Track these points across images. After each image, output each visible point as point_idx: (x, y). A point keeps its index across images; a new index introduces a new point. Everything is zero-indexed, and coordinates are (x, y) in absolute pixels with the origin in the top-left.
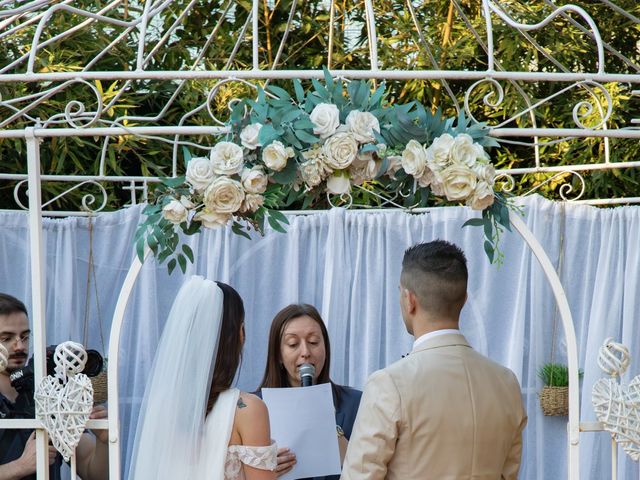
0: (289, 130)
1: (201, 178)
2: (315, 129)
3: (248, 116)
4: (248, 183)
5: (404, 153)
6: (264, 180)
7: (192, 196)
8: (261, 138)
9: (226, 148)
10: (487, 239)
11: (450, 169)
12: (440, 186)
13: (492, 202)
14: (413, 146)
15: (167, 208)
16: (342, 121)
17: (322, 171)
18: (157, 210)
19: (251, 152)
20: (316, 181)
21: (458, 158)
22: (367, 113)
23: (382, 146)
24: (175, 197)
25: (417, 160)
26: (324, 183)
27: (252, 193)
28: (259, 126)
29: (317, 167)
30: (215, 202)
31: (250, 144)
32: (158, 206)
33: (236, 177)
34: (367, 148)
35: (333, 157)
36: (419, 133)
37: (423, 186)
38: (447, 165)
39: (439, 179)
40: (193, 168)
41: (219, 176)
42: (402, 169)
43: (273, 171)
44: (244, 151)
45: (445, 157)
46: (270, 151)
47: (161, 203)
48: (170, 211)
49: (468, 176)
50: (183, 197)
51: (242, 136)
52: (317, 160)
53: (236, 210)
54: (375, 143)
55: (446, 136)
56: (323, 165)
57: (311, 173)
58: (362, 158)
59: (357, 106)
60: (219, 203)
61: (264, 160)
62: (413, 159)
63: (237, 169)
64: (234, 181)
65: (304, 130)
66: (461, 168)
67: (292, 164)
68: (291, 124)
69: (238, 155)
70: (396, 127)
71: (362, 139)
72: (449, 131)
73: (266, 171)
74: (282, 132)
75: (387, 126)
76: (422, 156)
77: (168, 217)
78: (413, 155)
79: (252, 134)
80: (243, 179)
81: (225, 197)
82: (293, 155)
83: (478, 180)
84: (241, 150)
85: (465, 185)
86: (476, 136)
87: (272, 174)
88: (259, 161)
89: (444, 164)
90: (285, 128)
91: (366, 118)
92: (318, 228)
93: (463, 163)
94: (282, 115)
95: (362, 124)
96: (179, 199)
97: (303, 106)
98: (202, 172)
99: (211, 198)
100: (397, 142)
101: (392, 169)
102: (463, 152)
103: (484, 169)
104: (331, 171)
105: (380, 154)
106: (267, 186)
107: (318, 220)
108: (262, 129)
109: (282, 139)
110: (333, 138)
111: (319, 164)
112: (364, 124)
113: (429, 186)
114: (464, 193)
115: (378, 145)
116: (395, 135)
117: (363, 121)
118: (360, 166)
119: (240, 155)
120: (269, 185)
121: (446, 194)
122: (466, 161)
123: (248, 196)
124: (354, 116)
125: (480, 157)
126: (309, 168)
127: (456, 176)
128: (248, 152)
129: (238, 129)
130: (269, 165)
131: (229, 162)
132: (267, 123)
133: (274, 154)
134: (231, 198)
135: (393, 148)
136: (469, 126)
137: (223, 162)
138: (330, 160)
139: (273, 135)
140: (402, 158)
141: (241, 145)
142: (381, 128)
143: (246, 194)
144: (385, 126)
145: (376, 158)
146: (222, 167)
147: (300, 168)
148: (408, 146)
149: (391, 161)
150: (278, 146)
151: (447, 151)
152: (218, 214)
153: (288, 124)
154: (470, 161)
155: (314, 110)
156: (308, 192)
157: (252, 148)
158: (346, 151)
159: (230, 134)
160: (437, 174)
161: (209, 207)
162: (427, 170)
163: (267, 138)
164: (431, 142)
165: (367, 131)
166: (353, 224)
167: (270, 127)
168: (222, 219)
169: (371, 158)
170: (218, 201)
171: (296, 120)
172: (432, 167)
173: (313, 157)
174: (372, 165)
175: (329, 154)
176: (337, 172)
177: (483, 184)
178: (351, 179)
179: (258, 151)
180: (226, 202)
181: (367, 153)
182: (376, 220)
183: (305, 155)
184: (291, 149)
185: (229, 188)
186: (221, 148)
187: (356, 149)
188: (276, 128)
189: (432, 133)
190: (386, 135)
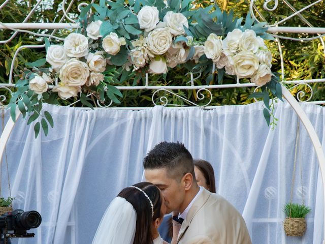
0: (121, 25)
1: (57, 59)
2: (140, 25)
3: (92, 16)
4: (92, 64)
5: (205, 43)
6: (104, 62)
7: (51, 73)
8: (102, 31)
9: (75, 38)
10: (265, 107)
11: (240, 54)
12: (232, 68)
13: (270, 79)
14: (213, 38)
15: (32, 82)
16: (161, 20)
17: (146, 56)
18: (25, 83)
19: (94, 41)
20: (141, 63)
21: (245, 46)
22: (179, 14)
23: (190, 38)
24: (38, 74)
25: (215, 48)
26: (147, 65)
27: (95, 72)
28: (100, 22)
29: (142, 53)
30: (68, 77)
31: (94, 35)
32: (26, 80)
33: (83, 59)
34: (178, 39)
35: (154, 46)
36: (217, 29)
37: (219, 67)
38: (237, 52)
39: (231, 62)
40: (51, 52)
41: (71, 58)
42: (205, 55)
43: (110, 55)
44: (89, 41)
45: (236, 46)
46: (108, 40)
47: (28, 78)
48: (35, 84)
49: (252, 60)
50: (44, 73)
51: (88, 30)
52: (143, 47)
53: (83, 84)
54: (185, 36)
55: (237, 31)
56: (147, 51)
57: (138, 57)
58: (176, 47)
59: (172, 8)
60: (71, 79)
61: (103, 46)
62: (212, 47)
63: (84, 53)
64: (81, 62)
65: (132, 25)
66: (248, 54)
67: (124, 50)
68: (123, 20)
69: (85, 43)
70: (201, 25)
71: (176, 33)
72: (239, 27)
73: (106, 55)
74: (116, 27)
75: (194, 24)
76: (219, 45)
77: (33, 89)
78: (212, 44)
79: (95, 28)
80: (88, 60)
81: (75, 74)
82: (125, 43)
83: (260, 63)
84: (87, 40)
85: (250, 67)
86: (258, 32)
87: (110, 58)
88: (100, 48)
89: (235, 51)
90: (119, 24)
91: (178, 17)
92: (146, 118)
93: (248, 50)
94: (116, 14)
95: (175, 22)
96: (41, 75)
97: (133, 8)
98: (58, 56)
99: (65, 74)
100: (201, 35)
101: (197, 56)
102: (249, 42)
103: (265, 55)
104: (153, 56)
105: (188, 44)
106: (106, 67)
107: (146, 114)
108: (102, 24)
109: (117, 31)
110: (154, 32)
111: (144, 51)
112: (177, 22)
113: (224, 68)
114: (249, 73)
115: (187, 37)
116: (200, 30)
117: (176, 19)
118: (174, 53)
119: (86, 43)
120: (108, 66)
121: (237, 73)
122: (251, 49)
123: (92, 74)
124: (170, 16)
125: (261, 46)
126: (136, 53)
127: (244, 60)
128: (92, 42)
129: (85, 24)
130: (107, 50)
131: (78, 48)
132: (106, 20)
133: (111, 43)
134: (80, 75)
135: (197, 40)
136: (253, 25)
137: (73, 48)
138: (152, 48)
139: (110, 29)
140: (204, 47)
141: (86, 36)
142: (190, 25)
143: (90, 72)
144: (192, 24)
145: (185, 47)
146: (73, 51)
147: (130, 54)
148: (209, 38)
149: (196, 49)
150: (114, 36)
151: (238, 41)
152: (70, 87)
153: (121, 20)
154: (254, 49)
155: (141, 11)
156: (136, 71)
157: (95, 38)
158: (163, 41)
159: (79, 29)
160: (230, 58)
161: (63, 81)
162: (223, 56)
163: (106, 31)
164: (225, 36)
165: (179, 26)
166: (168, 116)
167: (108, 23)
168: (72, 90)
169: (182, 47)
170: (70, 78)
171: (127, 17)
172: (226, 53)
173: (140, 45)
174: (183, 52)
175: (152, 43)
176: (157, 57)
177: (264, 66)
178: (167, 63)
179: (99, 41)
180: (76, 78)
181: (179, 43)
182: (182, 114)
183: (133, 43)
184: (123, 39)
185: (78, 68)
186: (72, 37)
187: (171, 40)
188: (113, 24)
189: (227, 29)
190: (193, 30)
